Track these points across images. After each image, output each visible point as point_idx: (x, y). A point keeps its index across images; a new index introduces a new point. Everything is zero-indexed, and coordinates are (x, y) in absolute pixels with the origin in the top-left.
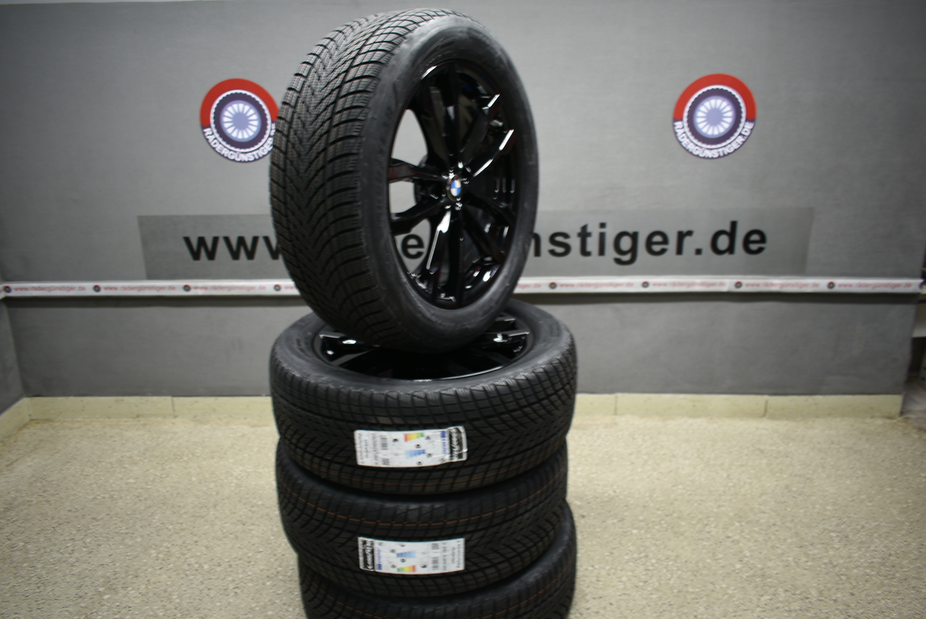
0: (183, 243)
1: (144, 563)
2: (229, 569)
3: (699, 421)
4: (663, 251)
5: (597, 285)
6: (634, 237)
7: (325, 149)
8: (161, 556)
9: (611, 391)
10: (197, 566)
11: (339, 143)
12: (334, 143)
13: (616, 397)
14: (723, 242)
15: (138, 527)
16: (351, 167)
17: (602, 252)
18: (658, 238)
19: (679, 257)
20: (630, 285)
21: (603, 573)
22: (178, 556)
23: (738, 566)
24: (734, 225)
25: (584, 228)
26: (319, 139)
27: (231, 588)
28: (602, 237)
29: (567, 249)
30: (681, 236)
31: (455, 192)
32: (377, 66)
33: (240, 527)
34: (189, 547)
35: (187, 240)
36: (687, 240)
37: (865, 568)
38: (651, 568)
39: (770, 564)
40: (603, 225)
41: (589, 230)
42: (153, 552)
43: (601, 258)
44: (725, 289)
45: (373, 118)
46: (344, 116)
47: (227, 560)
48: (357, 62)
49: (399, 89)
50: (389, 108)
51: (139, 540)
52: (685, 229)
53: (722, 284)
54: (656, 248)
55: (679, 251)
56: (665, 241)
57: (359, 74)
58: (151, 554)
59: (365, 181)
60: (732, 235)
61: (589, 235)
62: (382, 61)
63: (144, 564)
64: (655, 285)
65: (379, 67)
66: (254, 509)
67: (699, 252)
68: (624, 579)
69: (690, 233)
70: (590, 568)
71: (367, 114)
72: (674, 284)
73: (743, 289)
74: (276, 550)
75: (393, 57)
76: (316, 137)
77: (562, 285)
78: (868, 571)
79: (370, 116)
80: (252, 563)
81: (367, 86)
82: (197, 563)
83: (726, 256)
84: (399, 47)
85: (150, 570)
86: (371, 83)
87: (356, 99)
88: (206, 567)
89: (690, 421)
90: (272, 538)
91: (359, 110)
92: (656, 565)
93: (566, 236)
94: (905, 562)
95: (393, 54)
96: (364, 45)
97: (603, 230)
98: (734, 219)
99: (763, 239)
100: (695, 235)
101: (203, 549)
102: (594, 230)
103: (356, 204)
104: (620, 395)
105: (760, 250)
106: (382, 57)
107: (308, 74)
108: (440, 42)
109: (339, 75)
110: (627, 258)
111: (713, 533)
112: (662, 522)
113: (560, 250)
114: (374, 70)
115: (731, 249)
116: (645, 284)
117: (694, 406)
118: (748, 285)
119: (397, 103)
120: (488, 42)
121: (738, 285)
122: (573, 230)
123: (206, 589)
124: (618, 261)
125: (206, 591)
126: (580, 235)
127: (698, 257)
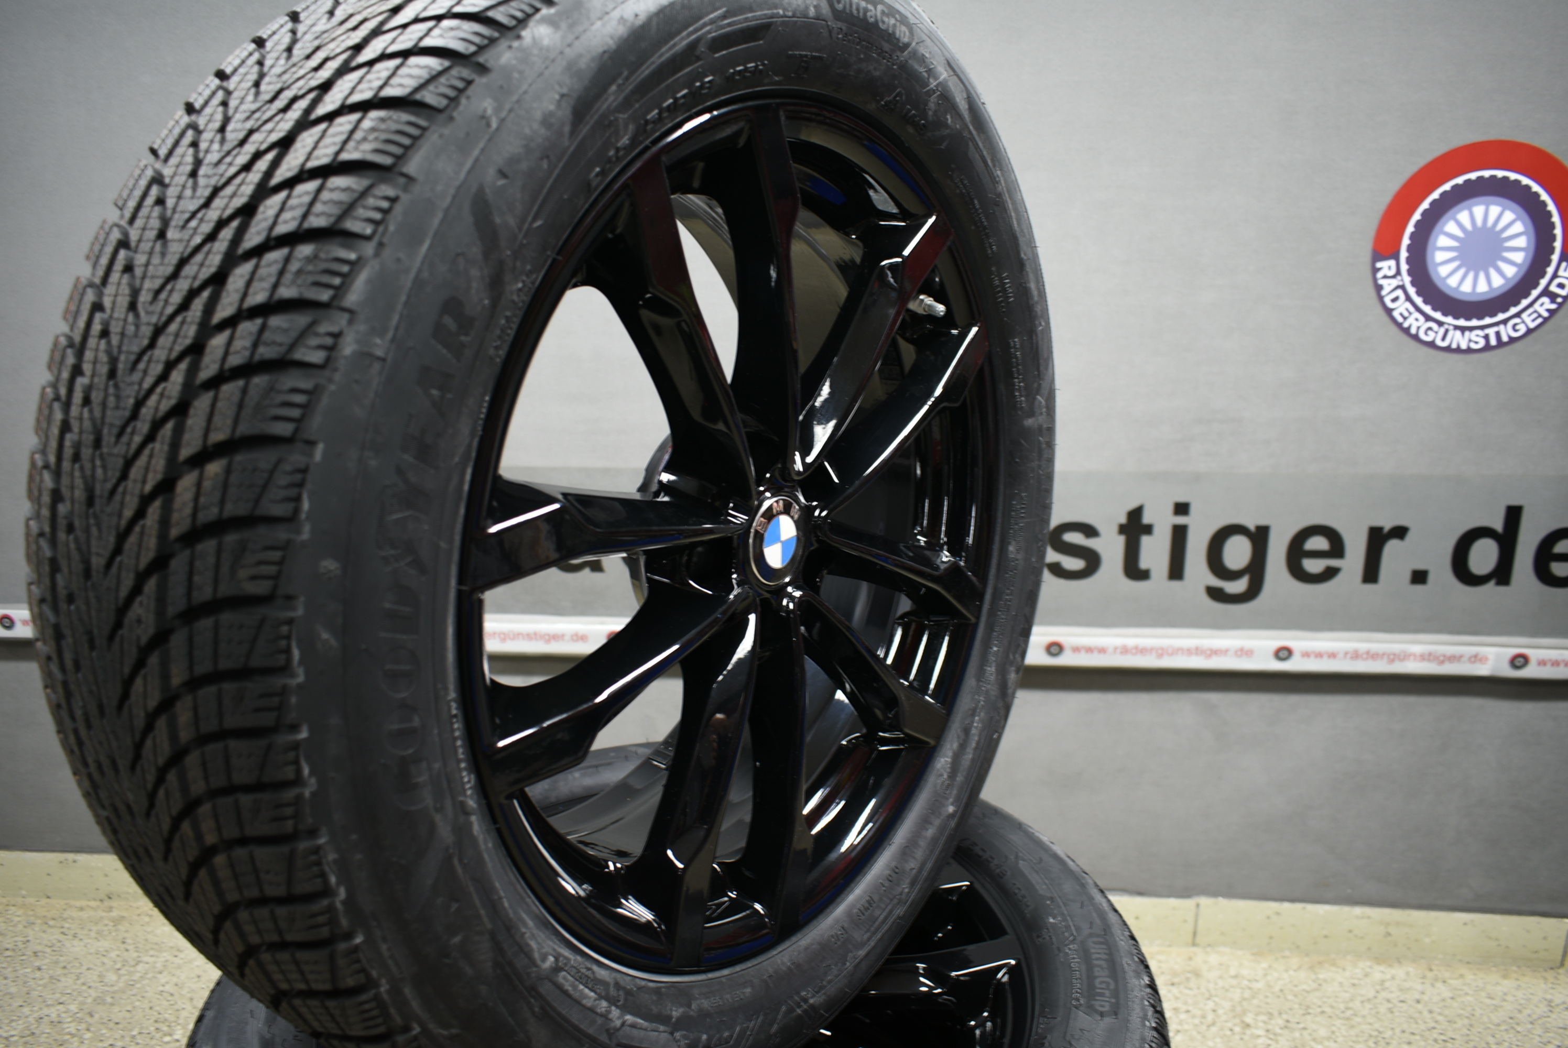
3: (1399, 972)
4: (1330, 573)
5: (1161, 652)
6: (1259, 537)
7: (166, 486)
9: (1185, 893)
11: (214, 468)
12: (199, 460)
13: (1198, 905)
14: (1484, 556)
16: (254, 578)
17: (1176, 571)
18: (1318, 543)
19: (1369, 587)
20: (1244, 652)
24: (1514, 514)
25: (1135, 514)
26: (150, 438)
28: (1179, 535)
29: (1093, 561)
30: (1378, 538)
31: (775, 556)
32: (402, 117)
36: (1392, 548)
40: (1182, 509)
41: (1146, 519)
43: (1175, 584)
44: (1483, 670)
45: (364, 356)
46: (238, 344)
48: (331, 102)
49: (506, 220)
50: (452, 306)
52: (1387, 525)
53: (1475, 658)
54: (1313, 566)
55: (1371, 574)
56: (1337, 548)
57: (323, 157)
59: (325, 636)
60: (1507, 539)
61: (1148, 530)
62: (429, 97)
64: (1306, 655)
65: (410, 123)
67: (1419, 577)
69: (1400, 532)
71: (337, 336)
72: (1356, 655)
73: (1530, 672)
75: (481, 81)
76: (142, 427)
77: (1076, 650)
79: (348, 348)
81: (348, 210)
83: (1490, 587)
84: (519, 37)
86: (364, 194)
87: (294, 266)
89: (1379, 973)
91: (301, 320)
93: (1089, 531)
95: (483, 69)
96: (377, 32)
97: (1181, 520)
98: (1515, 502)
100: (1410, 536)
102: (1161, 519)
103: (283, 739)
104: (1205, 902)
106: (434, 78)
107: (170, 154)
108: (712, 22)
109: (257, 155)
110: (1238, 586)
113: (1074, 564)
114: (384, 136)
115: (1502, 574)
116: (1284, 653)
117: (1389, 934)
118: (1542, 663)
119: (496, 283)
120: (903, 34)
121: (1519, 661)
122: (1108, 520)
124: (1216, 594)
126: (1122, 529)
127: (1419, 588)
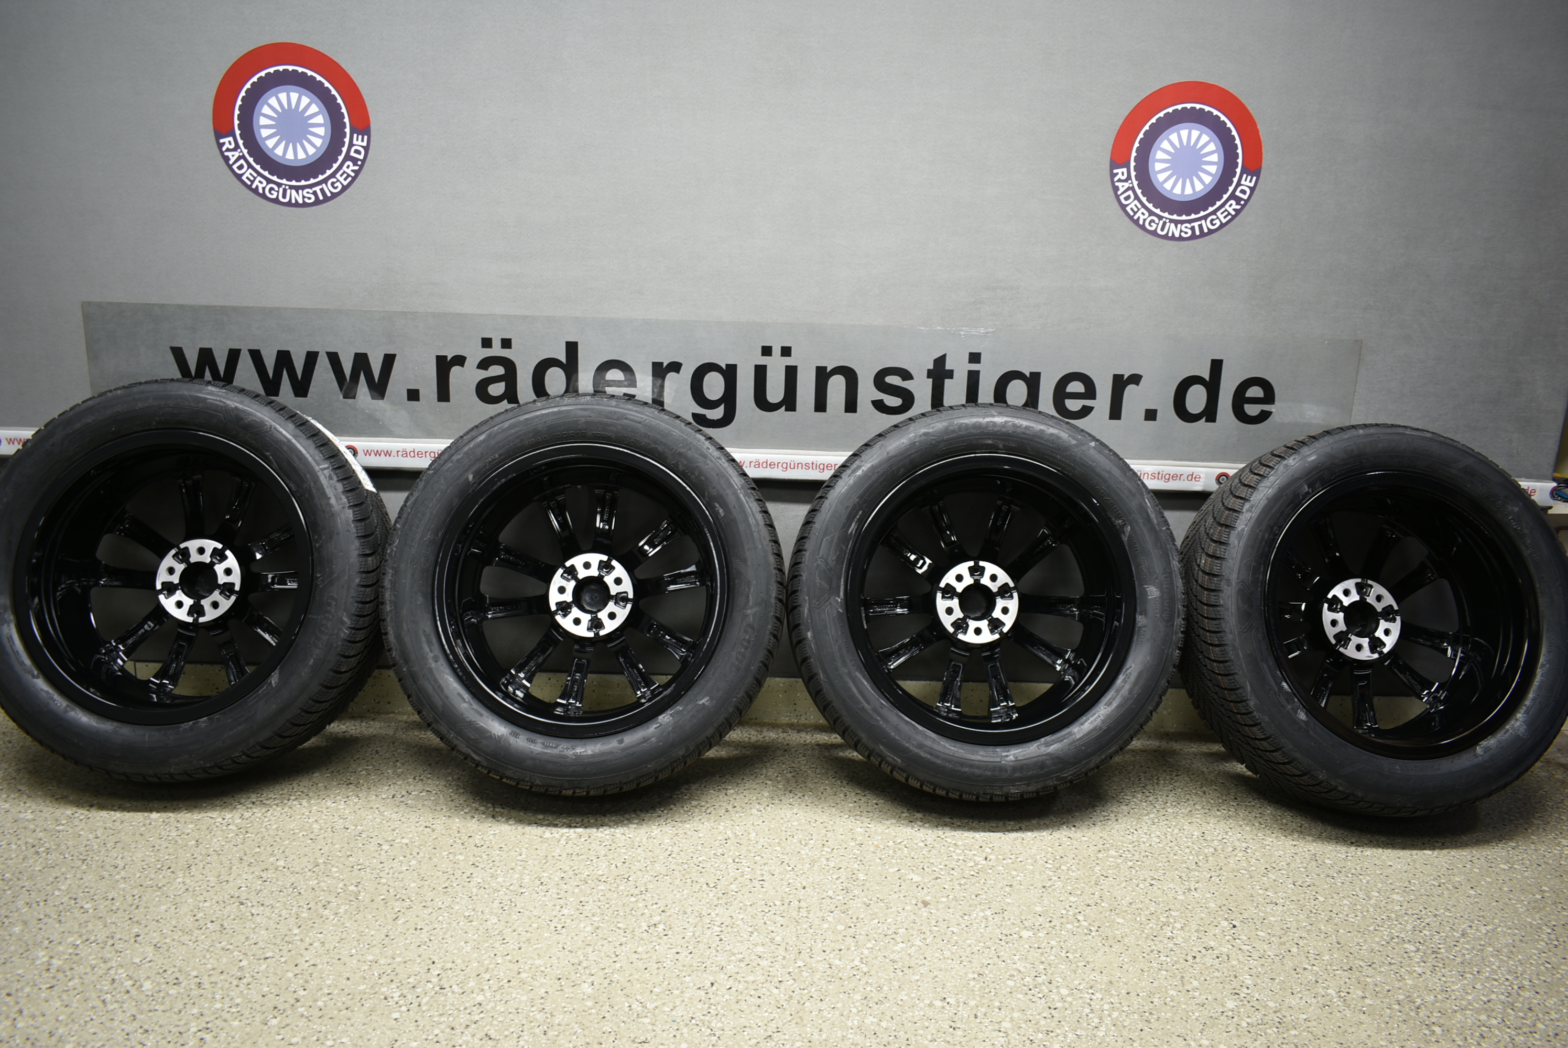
0: (171, 358)
1: (19, 975)
2: (195, 993)
4: (1085, 412)
6: (1033, 381)
8: (56, 962)
10: (129, 983)
14: (1196, 399)
15: (20, 903)
18: (1076, 387)
19: (1115, 422)
21: (964, 1012)
22: (94, 962)
23: (1230, 1004)
24: (1217, 366)
25: (940, 361)
27: (194, 1029)
28: (973, 379)
29: (908, 399)
30: (1120, 384)
33: (233, 909)
34: (119, 946)
35: (178, 353)
36: (1130, 392)
37: (1478, 1012)
38: (1059, 1005)
39: (1294, 1001)
40: (975, 358)
41: (949, 366)
42: (42, 956)
47: (194, 973)
51: (17, 929)
52: (1126, 371)
53: (1192, 477)
54: (1073, 404)
55: (1115, 413)
56: (1090, 392)
58: (38, 958)
60: (1213, 386)
61: (949, 374)
63: (18, 978)
66: (269, 875)
67: (1151, 415)
68: (1006, 1025)
69: (1136, 379)
70: (938, 1003)
74: (302, 955)
78: (1483, 1017)
80: (245, 981)
82: (130, 977)
83: (1202, 424)
85: (27, 990)
88: (147, 985)
90: (296, 931)
92: (1069, 999)
93: (906, 375)
94: (1551, 1002)
97: (974, 367)
98: (1217, 357)
99: (1269, 396)
100: (1143, 382)
101: (150, 950)
102: (959, 366)
105: (1265, 416)
111: (1179, 940)
112: (1080, 917)
113: (893, 401)
115: (1210, 413)
121: (1223, 479)
122: (920, 365)
123: (141, 1031)
125: (139, 1036)
126: (930, 374)
127: (1151, 424)
